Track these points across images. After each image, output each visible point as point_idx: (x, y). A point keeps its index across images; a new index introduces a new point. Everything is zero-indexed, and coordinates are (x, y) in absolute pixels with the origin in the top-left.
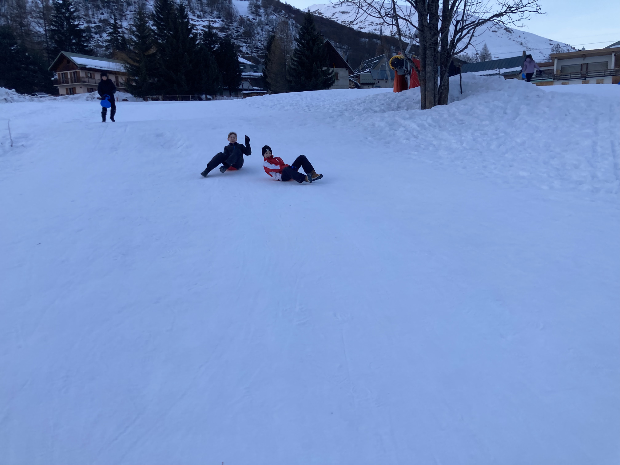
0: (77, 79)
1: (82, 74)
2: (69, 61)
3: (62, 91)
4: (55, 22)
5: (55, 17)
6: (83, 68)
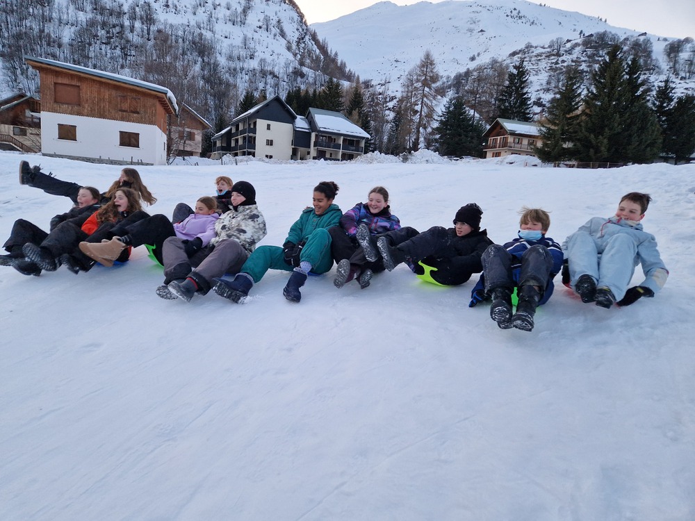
0: (505, 144)
1: (510, 139)
2: (502, 127)
3: (489, 154)
4: (506, 92)
5: (507, 87)
6: (513, 134)
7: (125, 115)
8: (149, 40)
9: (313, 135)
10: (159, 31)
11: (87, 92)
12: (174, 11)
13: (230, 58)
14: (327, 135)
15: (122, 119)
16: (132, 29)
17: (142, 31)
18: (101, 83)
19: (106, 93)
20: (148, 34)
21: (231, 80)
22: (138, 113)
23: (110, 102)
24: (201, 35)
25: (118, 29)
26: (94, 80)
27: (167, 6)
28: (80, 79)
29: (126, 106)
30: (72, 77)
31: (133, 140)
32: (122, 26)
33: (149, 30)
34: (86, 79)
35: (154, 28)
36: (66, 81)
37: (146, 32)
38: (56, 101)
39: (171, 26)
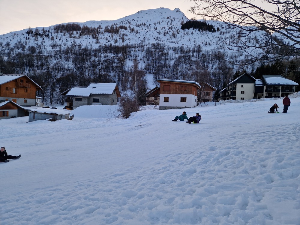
7: (182, 92)
8: (199, 58)
9: (265, 87)
10: (203, 54)
11: (172, 87)
12: (209, 45)
13: (231, 57)
14: (273, 86)
15: (182, 94)
16: (193, 56)
17: (197, 56)
18: (176, 83)
19: (177, 86)
20: (199, 56)
21: (231, 67)
22: (186, 91)
23: (178, 89)
24: (219, 51)
25: (188, 57)
26: (174, 83)
27: (206, 44)
28: (170, 83)
29: (183, 89)
30: (168, 83)
31: (184, 100)
32: (190, 56)
33: (199, 55)
34: (172, 83)
35: (201, 54)
36: (166, 84)
37: (198, 56)
38: (164, 91)
39: (207, 51)
